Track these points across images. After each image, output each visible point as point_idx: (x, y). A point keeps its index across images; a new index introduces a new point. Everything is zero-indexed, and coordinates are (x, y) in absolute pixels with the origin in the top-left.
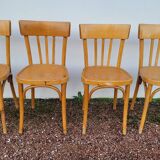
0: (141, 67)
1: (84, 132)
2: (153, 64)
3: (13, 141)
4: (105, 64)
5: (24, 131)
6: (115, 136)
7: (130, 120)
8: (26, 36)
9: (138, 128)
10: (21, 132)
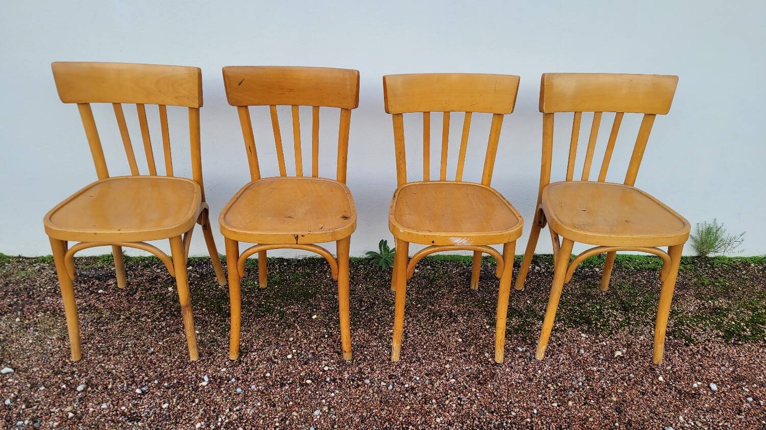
0: (544, 183)
1: (395, 357)
2: (577, 176)
3: (217, 382)
4: (451, 176)
5: (241, 352)
6: (474, 367)
7: (515, 321)
8: (243, 107)
9: (533, 345)
10: (233, 356)
